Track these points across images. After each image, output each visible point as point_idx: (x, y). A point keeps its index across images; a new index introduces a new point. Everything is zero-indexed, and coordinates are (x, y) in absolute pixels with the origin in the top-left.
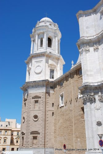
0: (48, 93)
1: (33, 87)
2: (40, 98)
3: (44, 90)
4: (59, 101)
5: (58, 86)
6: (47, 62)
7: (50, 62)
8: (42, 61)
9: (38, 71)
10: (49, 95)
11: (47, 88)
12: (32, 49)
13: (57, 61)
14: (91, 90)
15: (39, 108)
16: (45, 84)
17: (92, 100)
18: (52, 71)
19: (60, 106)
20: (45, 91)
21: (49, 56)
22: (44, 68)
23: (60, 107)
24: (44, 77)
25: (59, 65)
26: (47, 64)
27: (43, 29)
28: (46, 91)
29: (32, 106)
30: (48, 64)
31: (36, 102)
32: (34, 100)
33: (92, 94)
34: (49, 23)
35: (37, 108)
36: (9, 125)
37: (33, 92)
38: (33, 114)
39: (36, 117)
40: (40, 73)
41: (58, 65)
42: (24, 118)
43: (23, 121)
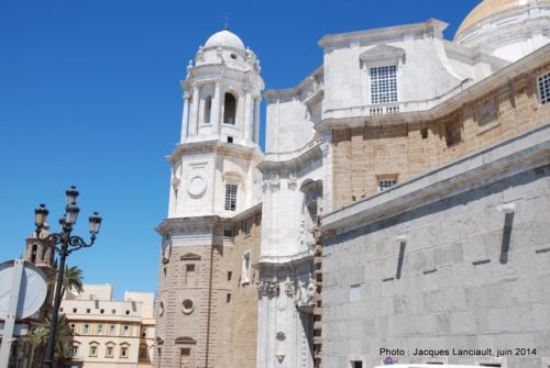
0: (217, 247)
1: (182, 231)
2: (199, 259)
3: (207, 240)
4: (241, 270)
5: (240, 232)
6: (219, 166)
7: (228, 166)
8: (206, 163)
9: (196, 192)
10: (221, 253)
11: (215, 234)
12: (184, 121)
13: (245, 161)
14: (272, 271)
15: (197, 283)
16: (211, 226)
17: (272, 292)
18: (231, 190)
19: (243, 282)
20: (209, 242)
21: (224, 150)
22: (211, 183)
23: (244, 285)
24: (210, 207)
25: (250, 173)
26: (218, 173)
27: (212, 74)
28: (214, 241)
29: (180, 279)
30: (221, 171)
31: (190, 268)
32: (185, 263)
33: (275, 280)
34: (230, 53)
35: (191, 284)
36: (135, 310)
37: (182, 244)
38: (181, 298)
39: (188, 304)
40: (200, 196)
41: (247, 171)
42: (162, 305)
43: (161, 311)
